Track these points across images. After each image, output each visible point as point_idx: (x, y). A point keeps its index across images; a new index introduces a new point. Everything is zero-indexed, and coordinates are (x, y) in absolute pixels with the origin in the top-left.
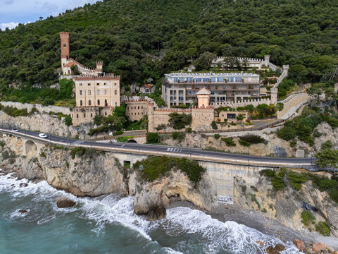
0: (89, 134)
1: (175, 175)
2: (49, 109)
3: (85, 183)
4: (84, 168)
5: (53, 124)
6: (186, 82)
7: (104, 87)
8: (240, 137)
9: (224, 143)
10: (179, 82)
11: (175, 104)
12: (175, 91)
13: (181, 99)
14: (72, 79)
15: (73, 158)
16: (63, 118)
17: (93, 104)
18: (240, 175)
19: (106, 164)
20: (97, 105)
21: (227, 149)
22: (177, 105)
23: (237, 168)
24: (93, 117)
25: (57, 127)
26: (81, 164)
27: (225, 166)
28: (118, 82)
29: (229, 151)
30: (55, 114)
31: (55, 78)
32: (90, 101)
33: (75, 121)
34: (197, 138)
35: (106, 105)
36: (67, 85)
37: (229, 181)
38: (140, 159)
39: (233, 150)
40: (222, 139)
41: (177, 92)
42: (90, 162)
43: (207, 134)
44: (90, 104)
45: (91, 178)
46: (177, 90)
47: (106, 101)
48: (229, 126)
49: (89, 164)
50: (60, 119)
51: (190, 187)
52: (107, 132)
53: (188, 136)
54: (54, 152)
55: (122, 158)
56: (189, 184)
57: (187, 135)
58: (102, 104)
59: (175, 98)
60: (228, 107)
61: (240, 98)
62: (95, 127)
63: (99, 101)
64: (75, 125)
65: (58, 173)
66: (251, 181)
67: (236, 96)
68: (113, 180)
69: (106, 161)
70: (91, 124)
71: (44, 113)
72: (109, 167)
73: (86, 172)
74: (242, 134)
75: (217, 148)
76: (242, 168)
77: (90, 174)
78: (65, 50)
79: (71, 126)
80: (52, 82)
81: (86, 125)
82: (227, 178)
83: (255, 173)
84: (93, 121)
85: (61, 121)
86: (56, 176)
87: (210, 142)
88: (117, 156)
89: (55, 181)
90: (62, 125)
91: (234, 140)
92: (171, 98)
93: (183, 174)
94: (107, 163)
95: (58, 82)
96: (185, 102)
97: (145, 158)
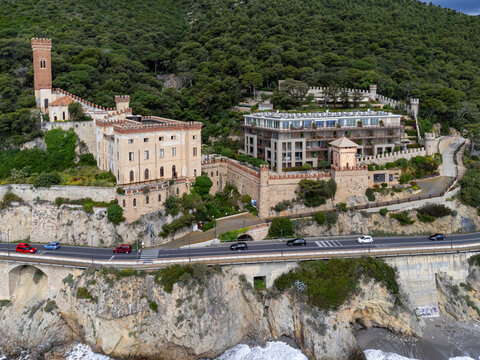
0: (161, 235)
1: (365, 288)
2: (52, 193)
3: (201, 336)
4: (195, 307)
5: (70, 224)
6: (302, 128)
7: (172, 143)
8: (417, 210)
9: (395, 222)
10: (292, 128)
11: (290, 164)
12: (289, 144)
13: (299, 155)
14: (72, 129)
15: (169, 290)
16: (97, 210)
17: (152, 177)
18: (443, 269)
19: (226, 289)
20: (159, 177)
21: (400, 229)
22: (293, 165)
23: (438, 259)
24: (163, 200)
25: (82, 229)
26: (190, 299)
27: (421, 260)
28: (198, 133)
29: (403, 234)
30: (74, 202)
31: (32, 128)
32: (147, 170)
33: (130, 214)
34: (357, 218)
35: (175, 174)
36: (66, 142)
37: (429, 282)
38: (285, 269)
39: (409, 230)
40: (392, 216)
41: (293, 145)
42: (201, 292)
43: (369, 210)
44: (147, 176)
45: (208, 323)
46: (293, 141)
47: (174, 169)
48: (392, 195)
49: (201, 297)
50: (89, 211)
51: (391, 305)
52: (189, 225)
53: (343, 218)
54: (118, 286)
55: (251, 272)
56: (388, 300)
57: (340, 215)
58: (168, 175)
59: (290, 155)
60: (374, 164)
61: (381, 149)
62: (169, 220)
63: (162, 170)
64: (130, 220)
65: (131, 325)
66: (459, 276)
67: (376, 147)
68: (241, 317)
69: (225, 284)
70: (160, 214)
71: (39, 201)
72: (232, 294)
73: (200, 313)
74: (419, 204)
75: (385, 230)
76: (445, 259)
77: (206, 315)
78: (43, 74)
79: (122, 224)
80: (27, 136)
81: (151, 218)
82: (426, 278)
83: (463, 263)
84: (163, 208)
85: (94, 217)
86: (126, 333)
87: (376, 223)
88: (241, 270)
89: (122, 345)
90: (96, 223)
91: (410, 215)
92: (284, 155)
93: (378, 285)
94: (228, 286)
95: (40, 135)
96: (305, 160)
97: (294, 266)
